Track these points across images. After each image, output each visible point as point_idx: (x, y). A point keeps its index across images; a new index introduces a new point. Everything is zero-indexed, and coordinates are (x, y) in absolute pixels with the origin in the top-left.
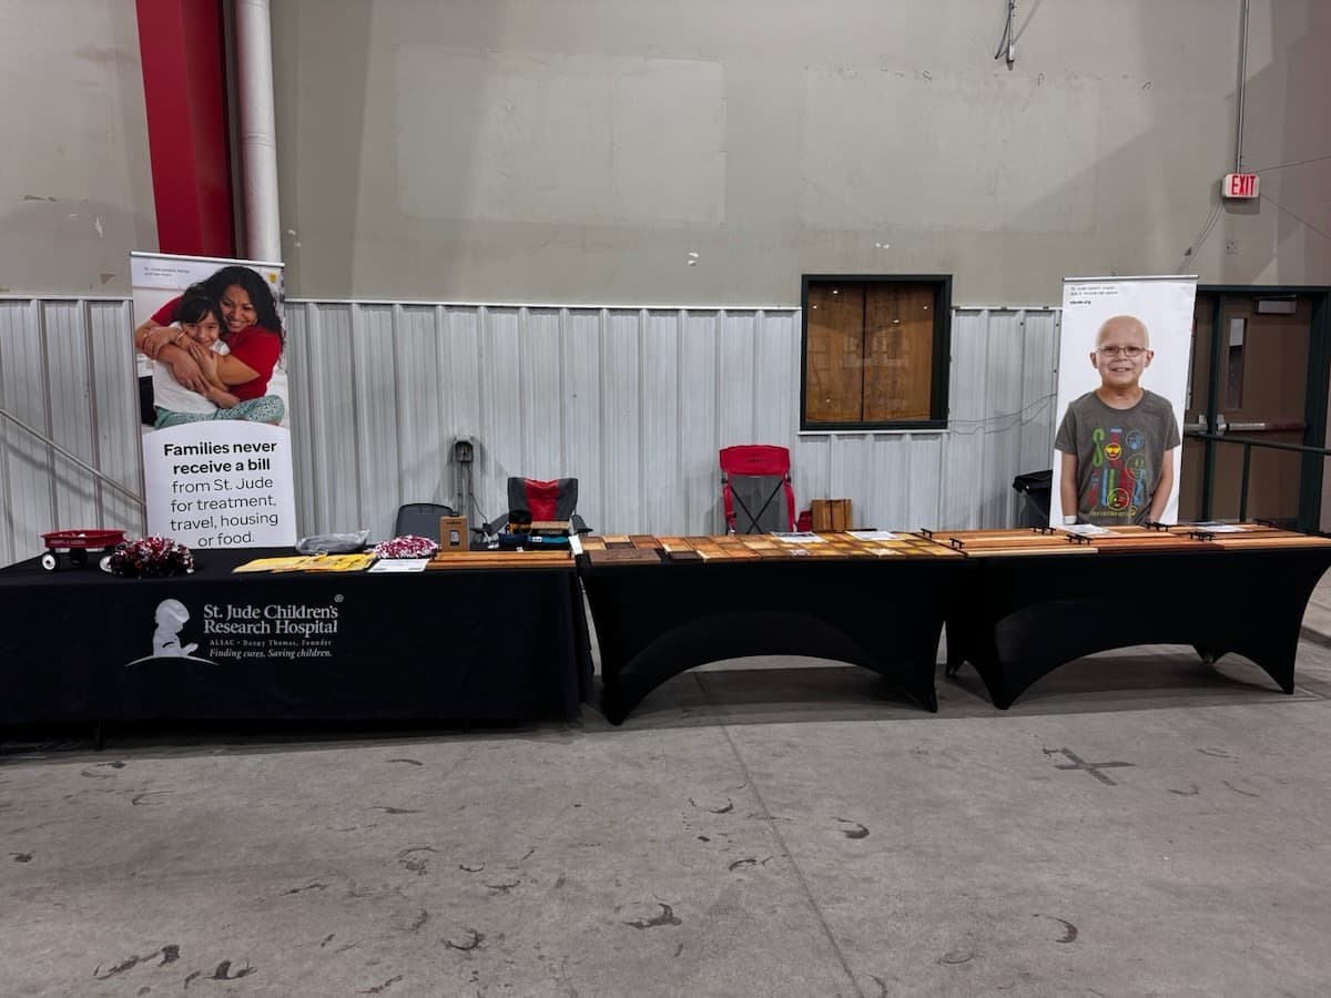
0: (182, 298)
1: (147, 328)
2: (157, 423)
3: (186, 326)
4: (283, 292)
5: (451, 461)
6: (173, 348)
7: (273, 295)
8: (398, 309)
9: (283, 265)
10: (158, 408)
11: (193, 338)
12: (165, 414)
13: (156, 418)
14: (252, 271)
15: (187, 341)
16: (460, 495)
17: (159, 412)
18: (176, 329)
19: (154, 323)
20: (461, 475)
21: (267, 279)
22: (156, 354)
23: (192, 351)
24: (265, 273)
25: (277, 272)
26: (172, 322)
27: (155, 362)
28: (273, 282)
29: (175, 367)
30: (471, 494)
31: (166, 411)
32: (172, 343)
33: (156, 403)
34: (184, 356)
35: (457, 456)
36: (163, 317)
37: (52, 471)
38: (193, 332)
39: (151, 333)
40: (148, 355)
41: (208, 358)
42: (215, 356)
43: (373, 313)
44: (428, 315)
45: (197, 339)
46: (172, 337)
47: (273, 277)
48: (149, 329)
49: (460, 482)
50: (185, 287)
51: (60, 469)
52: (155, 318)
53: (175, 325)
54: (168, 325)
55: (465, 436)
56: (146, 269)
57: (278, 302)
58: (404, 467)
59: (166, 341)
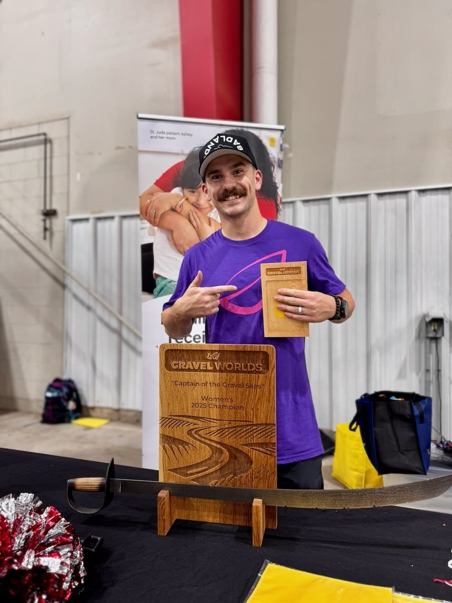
0: (184, 162)
1: (151, 193)
2: (156, 291)
3: (187, 192)
4: (281, 157)
5: (419, 337)
6: (174, 214)
7: (272, 160)
8: (373, 198)
9: (282, 127)
10: (157, 276)
11: (193, 205)
12: (164, 282)
13: (154, 286)
14: (253, 135)
15: (187, 208)
16: (428, 371)
17: (158, 280)
18: (178, 196)
19: (157, 188)
20: (428, 352)
21: (266, 142)
22: (157, 220)
23: (192, 218)
24: (264, 137)
25: (276, 135)
26: (175, 187)
27: (156, 228)
28: (272, 145)
29: (175, 234)
30: (439, 371)
31: (165, 279)
32: (173, 210)
33: (156, 271)
34: (184, 223)
35: (427, 332)
36: (166, 183)
37: (119, 334)
38: (193, 198)
39: (154, 198)
40: (151, 223)
41: (206, 225)
42: (213, 223)
43: (350, 204)
44: (401, 201)
45: (197, 206)
46: (174, 203)
47: (272, 141)
48: (152, 194)
49: (427, 359)
50: (188, 151)
51: (125, 333)
52: (158, 183)
53: (177, 191)
54: (169, 191)
55: (436, 313)
56: (152, 132)
57: (276, 167)
58: (373, 341)
59: (167, 207)
